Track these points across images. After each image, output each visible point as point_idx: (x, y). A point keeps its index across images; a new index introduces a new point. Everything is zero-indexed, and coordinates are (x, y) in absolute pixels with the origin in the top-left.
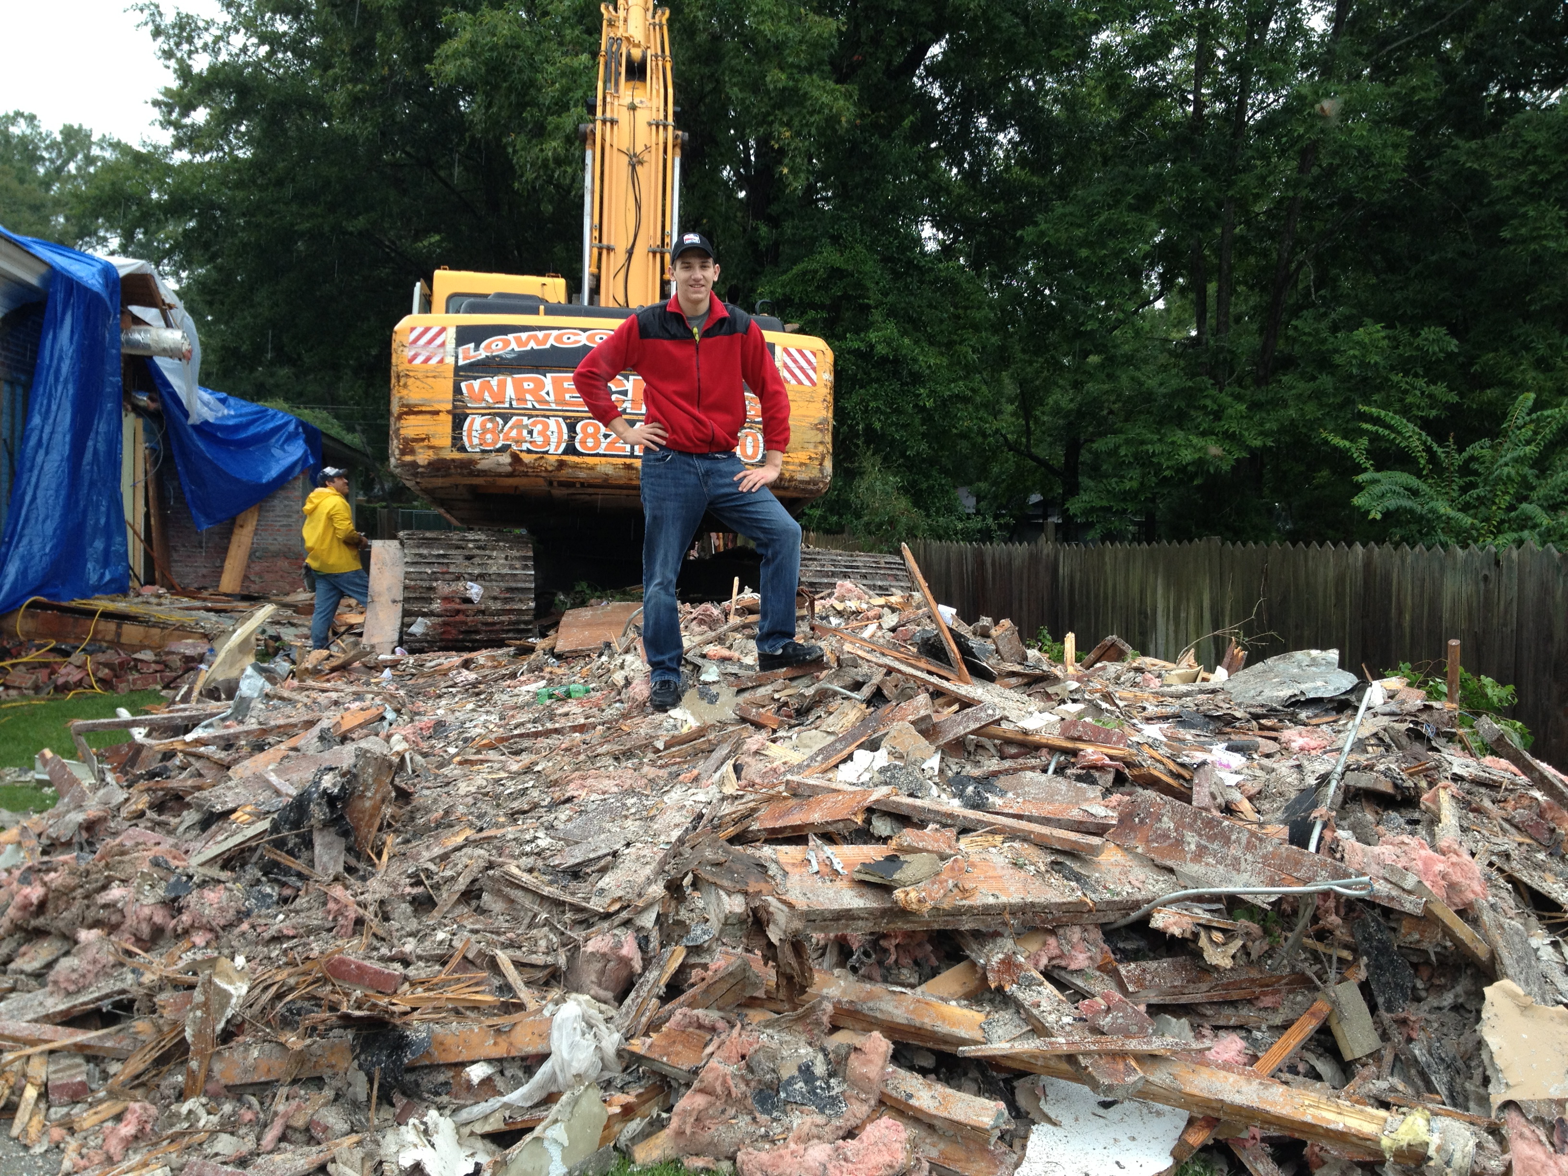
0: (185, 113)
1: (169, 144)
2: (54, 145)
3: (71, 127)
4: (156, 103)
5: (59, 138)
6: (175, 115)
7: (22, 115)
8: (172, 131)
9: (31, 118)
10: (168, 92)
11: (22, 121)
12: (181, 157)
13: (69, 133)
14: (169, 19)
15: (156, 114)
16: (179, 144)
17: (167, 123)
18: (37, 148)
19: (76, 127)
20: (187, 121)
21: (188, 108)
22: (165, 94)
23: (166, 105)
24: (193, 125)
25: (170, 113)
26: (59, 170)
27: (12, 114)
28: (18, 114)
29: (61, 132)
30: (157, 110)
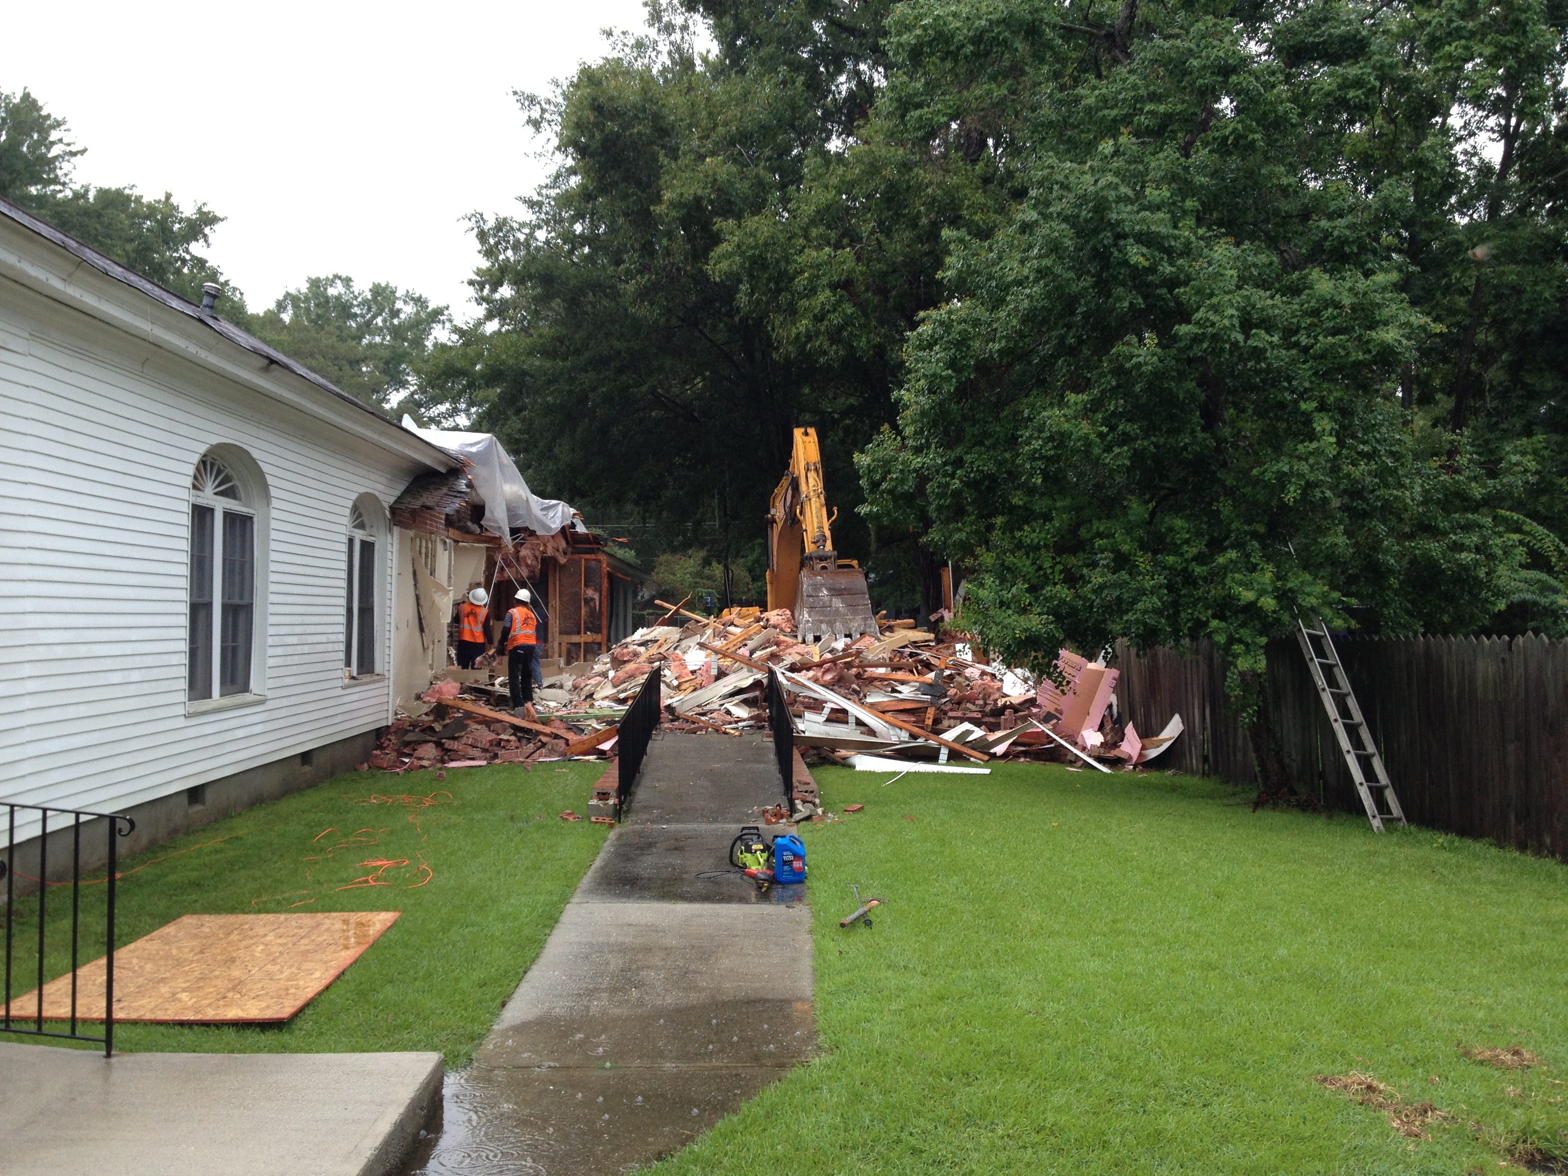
0: (494, 290)
1: (481, 316)
2: (365, 302)
3: (379, 284)
4: (471, 283)
5: (369, 297)
6: (486, 292)
7: (340, 278)
8: (485, 305)
9: (347, 282)
10: (479, 272)
11: (338, 282)
12: (492, 327)
13: (377, 290)
14: (491, 223)
15: (471, 292)
16: (490, 316)
17: (481, 300)
18: (352, 306)
19: (383, 285)
20: (497, 296)
21: (496, 285)
22: (478, 274)
23: (478, 283)
24: (501, 300)
25: (482, 290)
26: (368, 323)
27: (331, 277)
28: (337, 277)
29: (371, 290)
30: (471, 288)
